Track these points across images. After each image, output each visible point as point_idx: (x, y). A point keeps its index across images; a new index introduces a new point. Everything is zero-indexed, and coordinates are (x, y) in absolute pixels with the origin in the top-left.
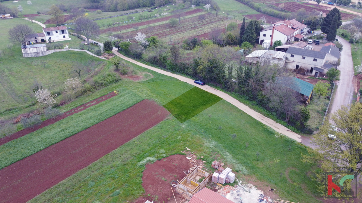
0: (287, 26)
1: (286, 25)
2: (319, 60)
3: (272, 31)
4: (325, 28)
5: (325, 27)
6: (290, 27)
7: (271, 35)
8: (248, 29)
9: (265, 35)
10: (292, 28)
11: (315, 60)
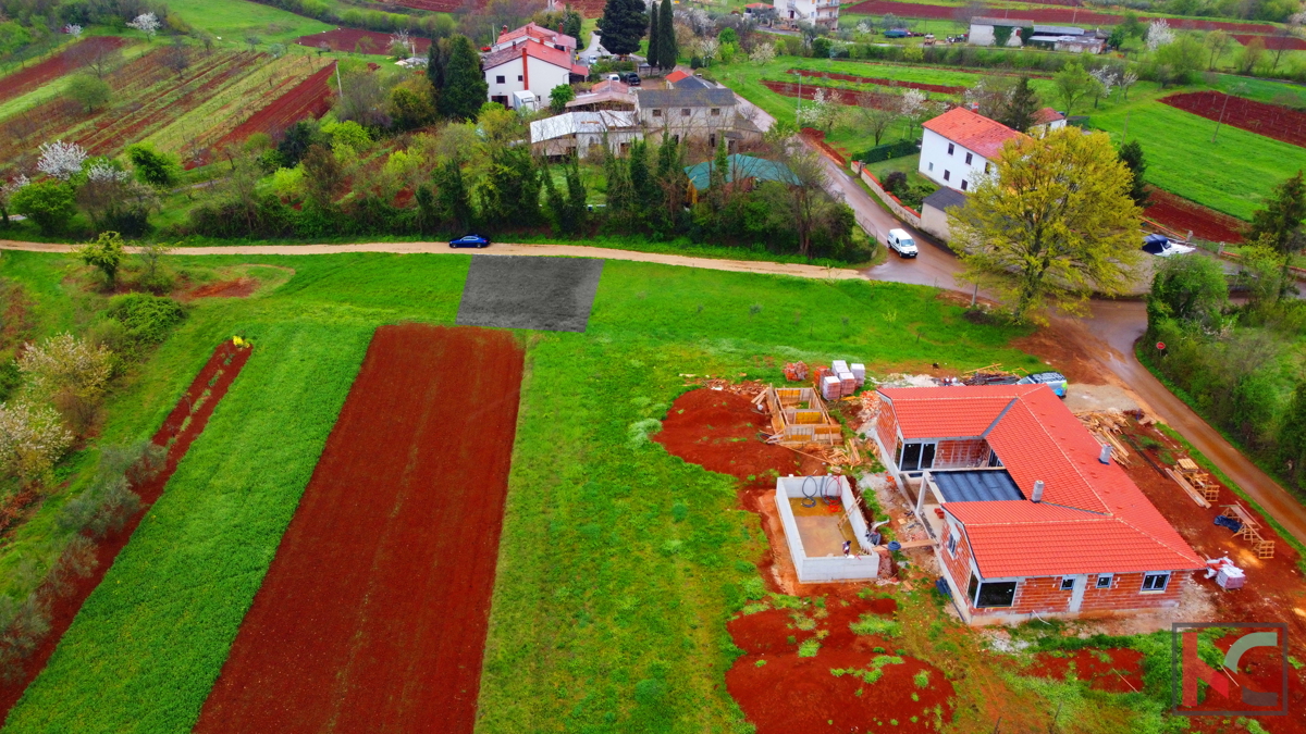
0: (542, 43)
1: (538, 41)
2: (723, 110)
3: (520, 61)
4: (615, 39)
5: (613, 35)
6: (552, 45)
7: (522, 74)
8: (461, 64)
9: (501, 80)
10: (556, 47)
11: (715, 112)
